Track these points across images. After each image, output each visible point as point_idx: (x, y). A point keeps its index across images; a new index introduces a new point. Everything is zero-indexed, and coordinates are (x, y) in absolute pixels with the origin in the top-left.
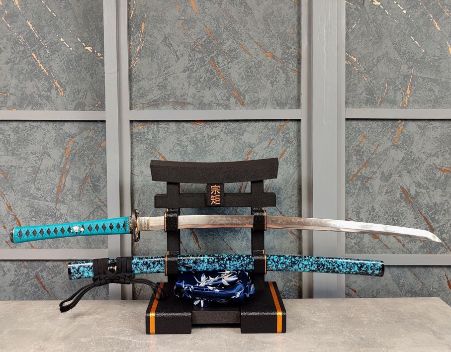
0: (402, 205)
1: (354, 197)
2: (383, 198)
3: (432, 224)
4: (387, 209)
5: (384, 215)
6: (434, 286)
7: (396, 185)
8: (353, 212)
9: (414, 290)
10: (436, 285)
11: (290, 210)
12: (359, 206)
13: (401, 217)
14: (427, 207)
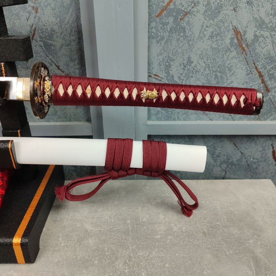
0: (231, 56)
1: (163, 42)
2: (204, 45)
3: (269, 83)
4: (209, 61)
5: (205, 70)
6: (255, 157)
7: (226, 25)
8: (160, 65)
9: (230, 161)
10: (258, 155)
11: (71, 64)
12: (169, 57)
13: (228, 72)
14: (266, 59)
